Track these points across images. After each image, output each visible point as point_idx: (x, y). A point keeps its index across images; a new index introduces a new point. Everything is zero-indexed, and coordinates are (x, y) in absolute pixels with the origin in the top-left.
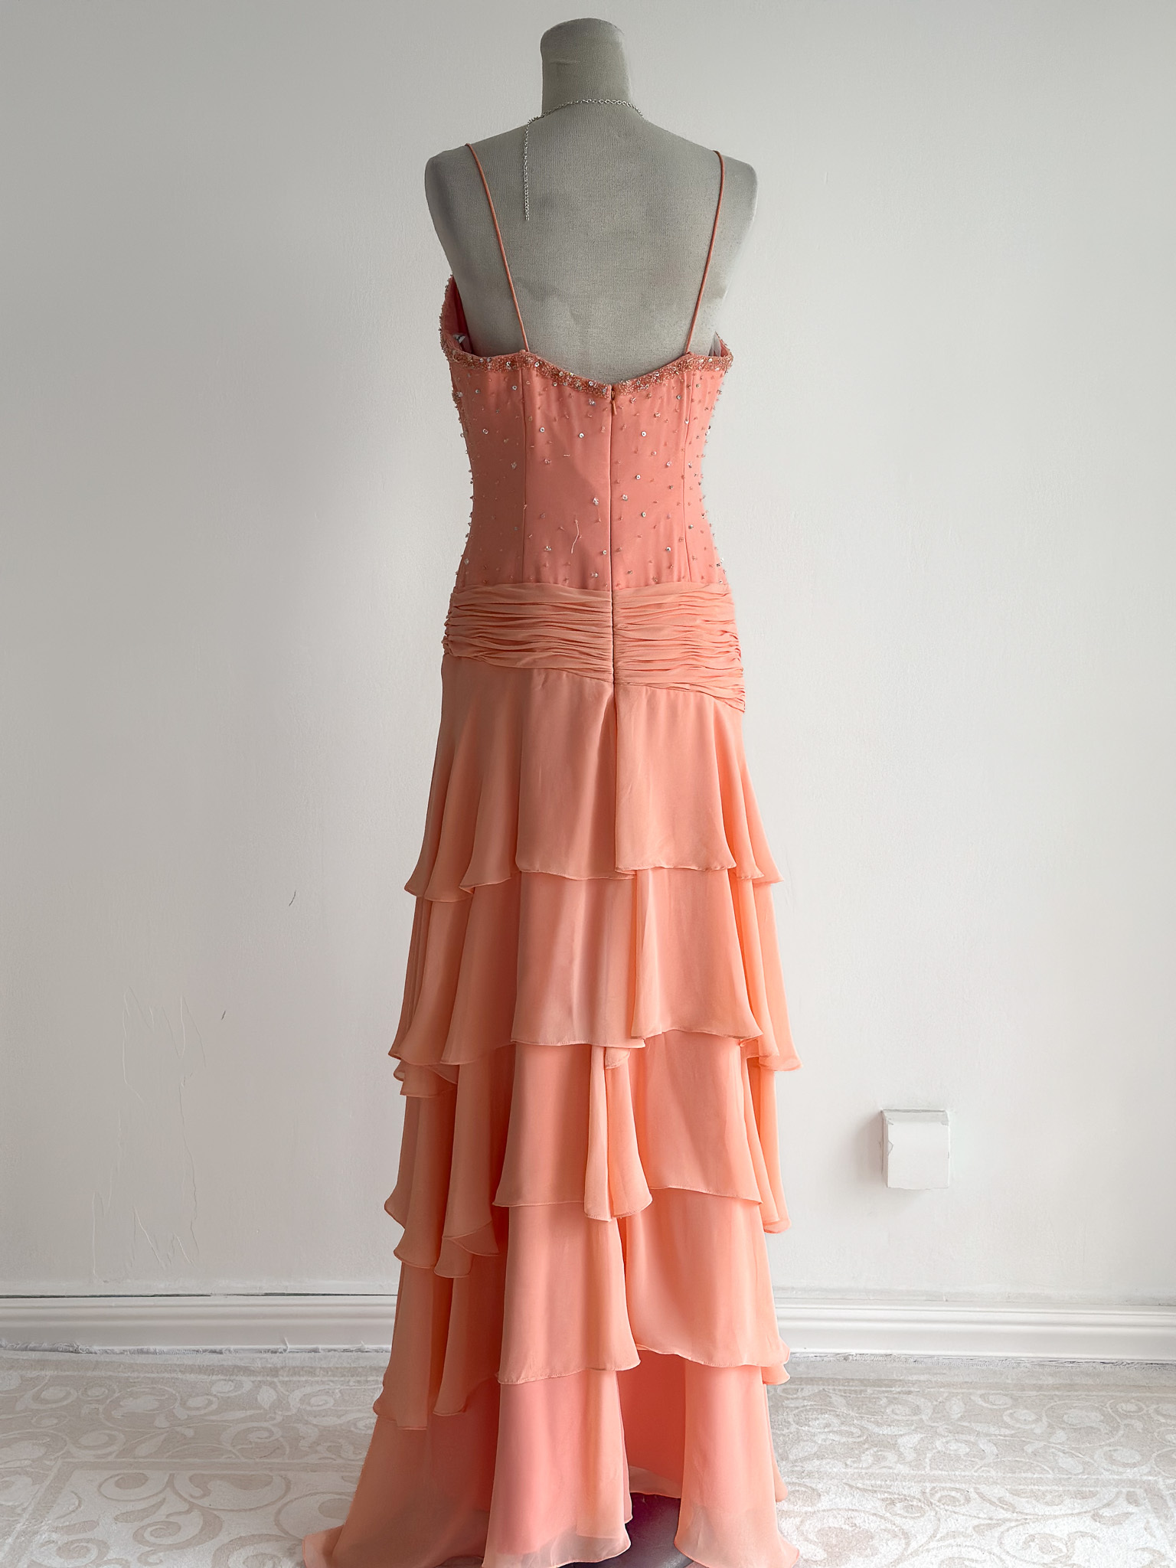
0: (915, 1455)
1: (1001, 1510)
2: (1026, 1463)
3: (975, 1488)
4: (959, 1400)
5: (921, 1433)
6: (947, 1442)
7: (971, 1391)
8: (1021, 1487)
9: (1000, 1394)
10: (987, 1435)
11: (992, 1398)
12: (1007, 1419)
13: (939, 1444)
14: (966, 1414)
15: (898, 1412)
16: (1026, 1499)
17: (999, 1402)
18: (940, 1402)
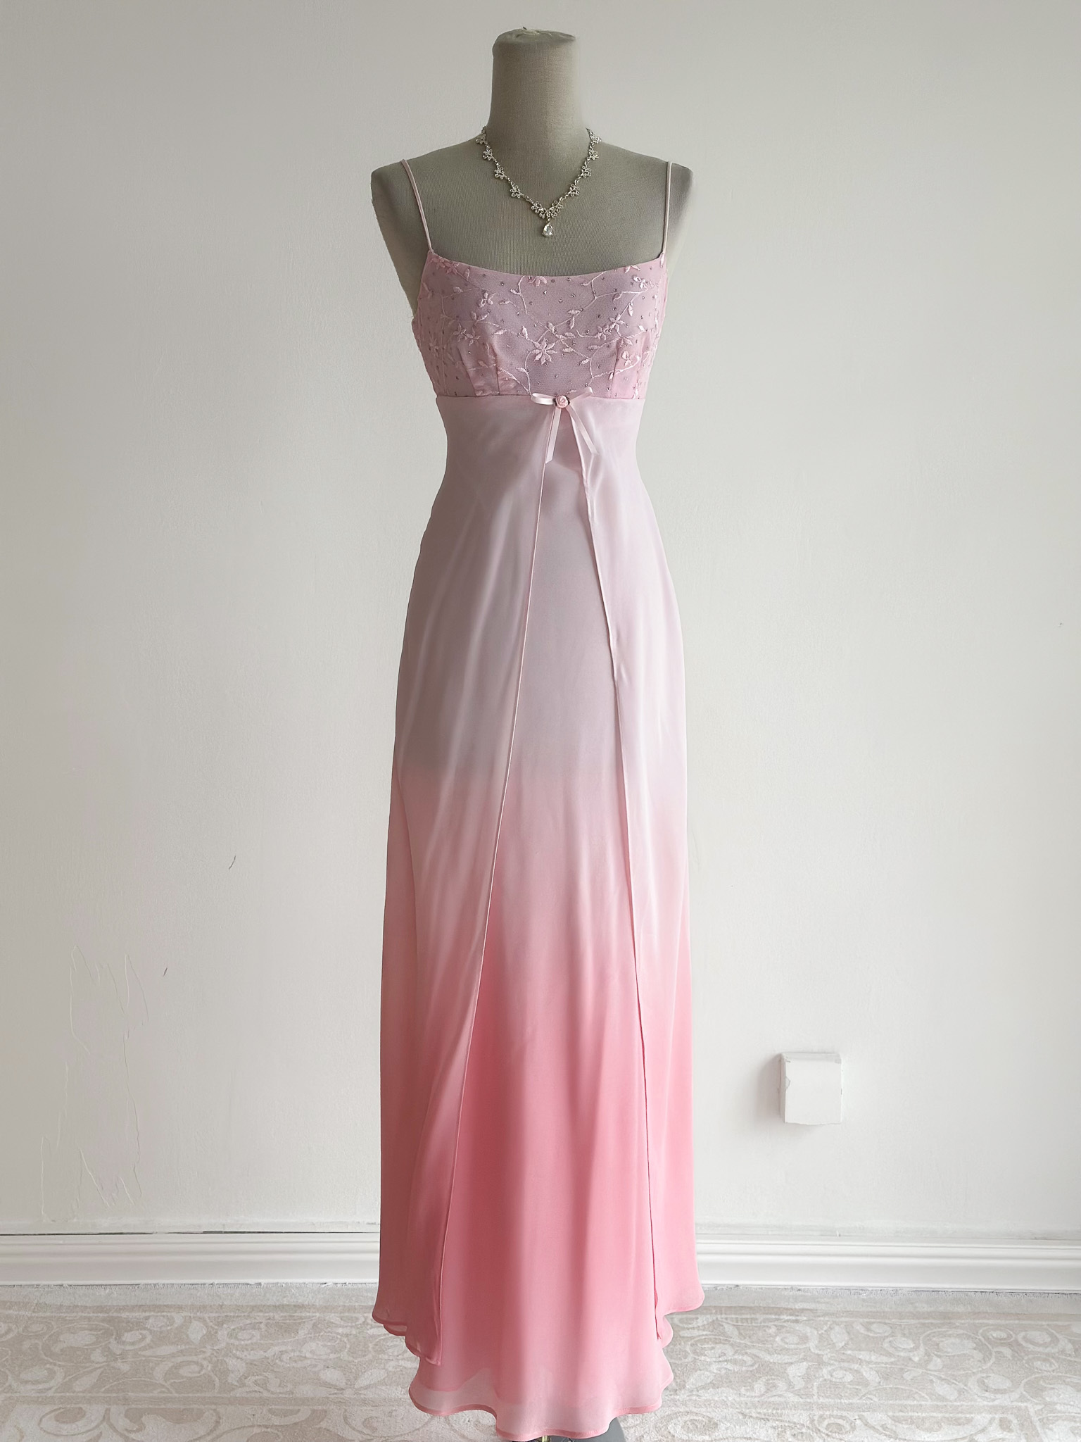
0: (804, 1383)
1: (885, 1437)
2: (905, 1390)
3: (860, 1416)
4: (842, 1328)
5: (809, 1361)
6: (834, 1370)
7: (853, 1319)
8: (901, 1414)
9: (880, 1322)
10: (869, 1362)
11: (874, 1327)
12: (886, 1345)
13: (825, 1371)
14: (849, 1342)
15: (787, 1341)
16: (906, 1426)
17: (878, 1329)
18: (825, 1331)
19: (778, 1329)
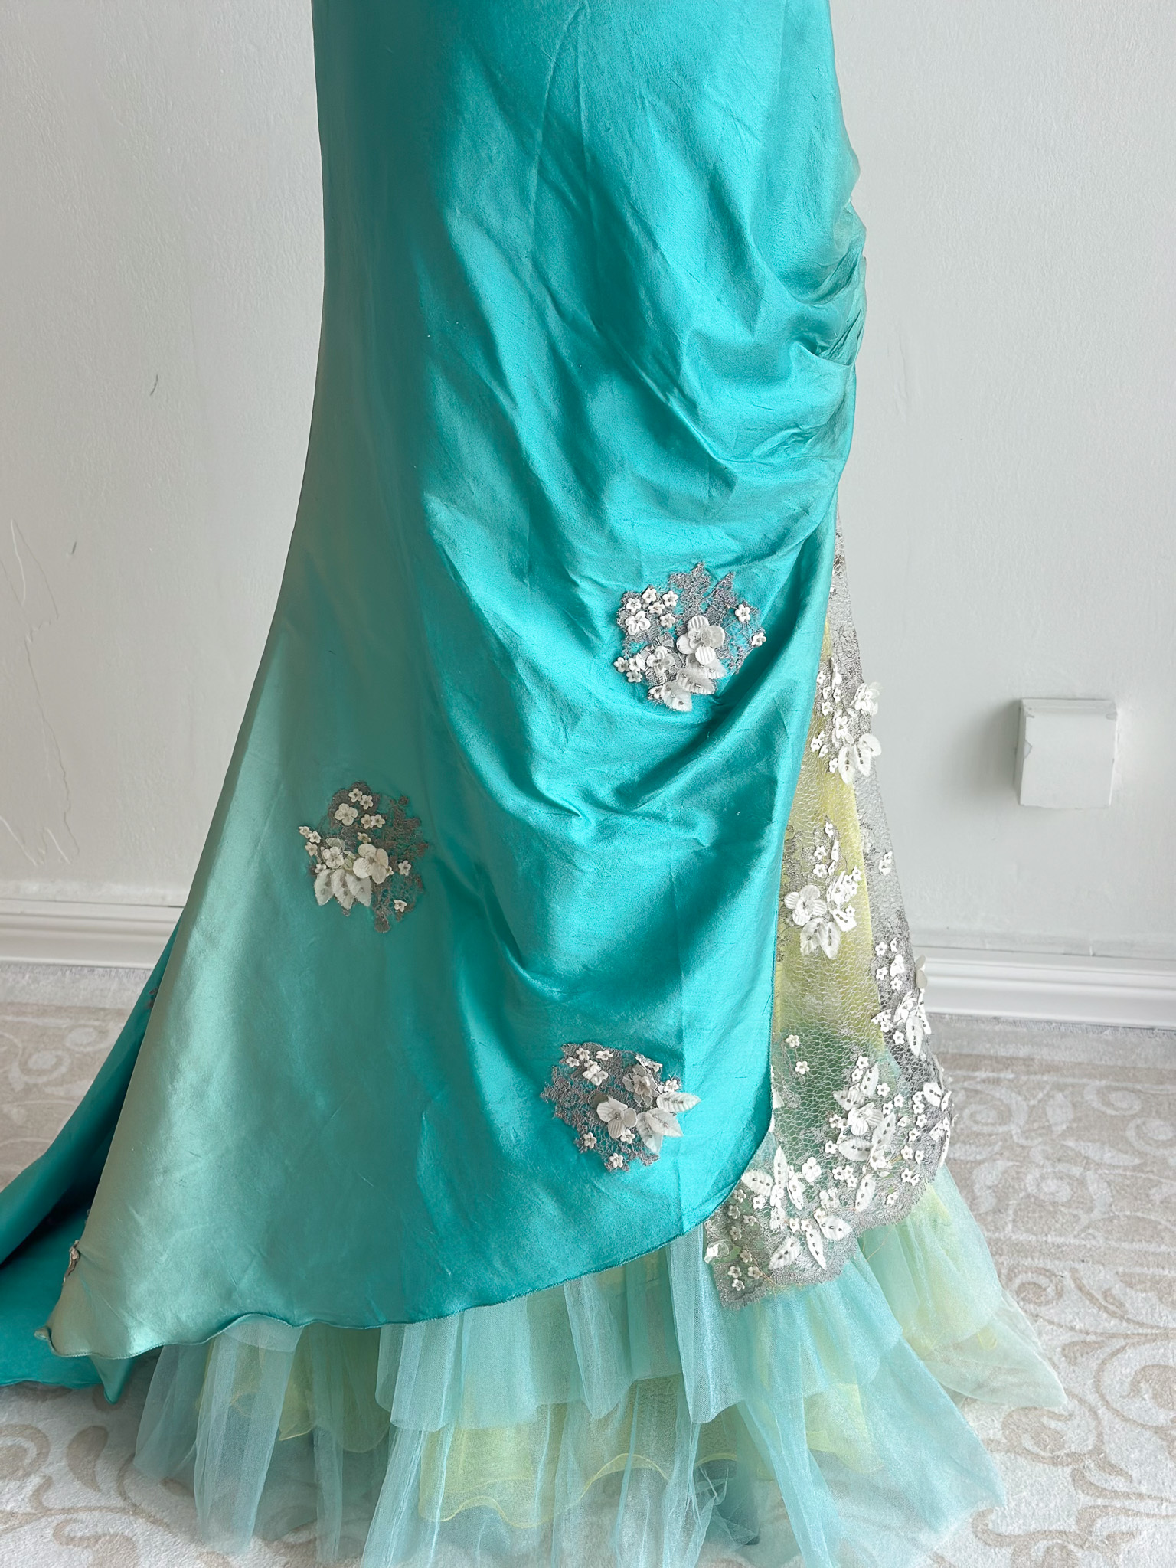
0: (994, 1201)
1: (1105, 1315)
2: (1150, 1221)
3: (1073, 1271)
4: (1065, 1097)
5: (1008, 1159)
6: (1043, 1177)
7: (1085, 1080)
8: (1138, 1270)
9: (1126, 1089)
10: (1099, 1165)
11: (1113, 1097)
12: (1131, 1134)
13: (1030, 1178)
14: (1075, 1125)
15: (978, 1117)
16: (1144, 1295)
17: (1125, 1103)
18: (1039, 1101)
19: (967, 1096)
